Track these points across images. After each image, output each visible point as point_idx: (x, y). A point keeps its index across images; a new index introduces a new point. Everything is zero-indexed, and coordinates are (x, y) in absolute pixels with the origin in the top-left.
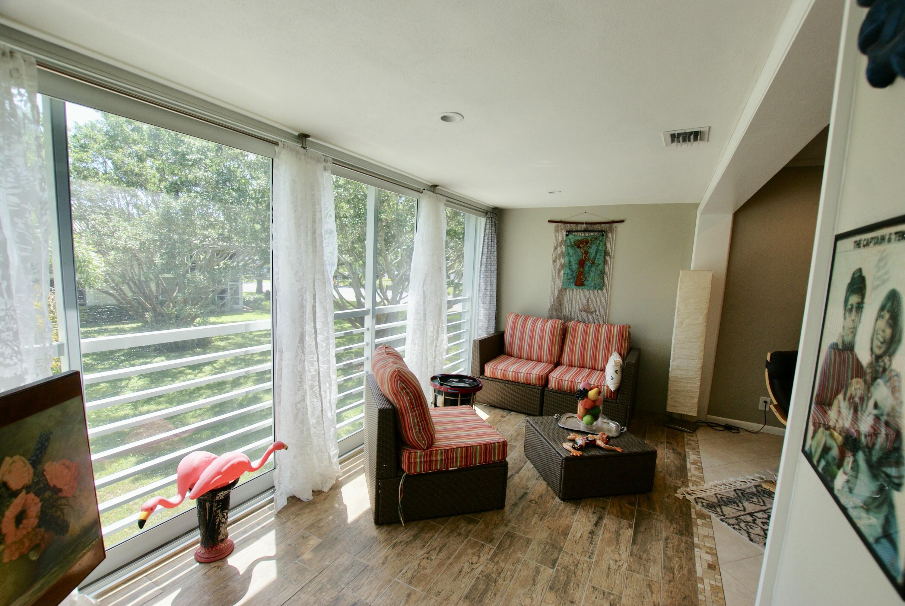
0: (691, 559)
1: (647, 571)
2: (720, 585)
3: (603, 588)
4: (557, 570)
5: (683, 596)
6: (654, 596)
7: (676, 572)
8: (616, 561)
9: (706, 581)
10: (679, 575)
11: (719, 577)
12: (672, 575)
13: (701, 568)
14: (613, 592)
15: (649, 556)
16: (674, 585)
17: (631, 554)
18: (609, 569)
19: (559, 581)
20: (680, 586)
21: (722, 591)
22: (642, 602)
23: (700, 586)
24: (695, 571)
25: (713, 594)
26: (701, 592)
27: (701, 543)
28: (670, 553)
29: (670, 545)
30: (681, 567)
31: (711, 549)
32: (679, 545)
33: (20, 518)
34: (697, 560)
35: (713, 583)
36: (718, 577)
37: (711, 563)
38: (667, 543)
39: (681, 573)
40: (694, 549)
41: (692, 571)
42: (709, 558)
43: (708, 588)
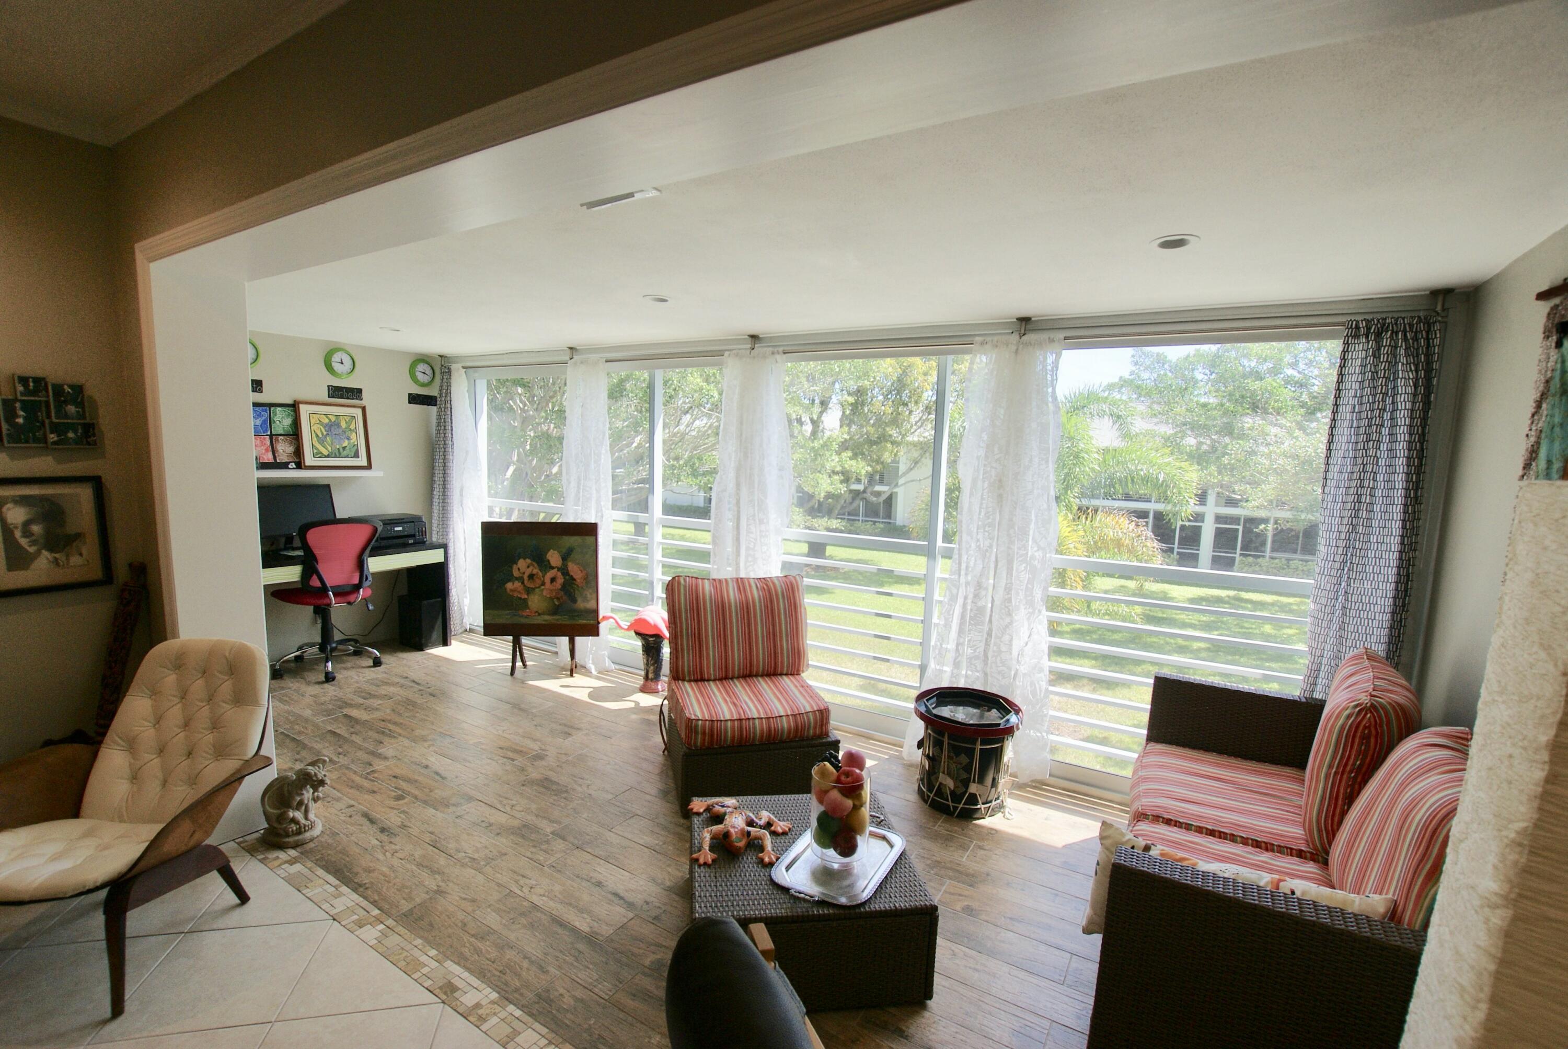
0: (481, 974)
1: (498, 911)
2: (415, 976)
3: (499, 861)
4: (548, 836)
5: (435, 926)
6: (458, 898)
7: (472, 939)
8: (531, 888)
9: (434, 964)
10: (466, 940)
11: (426, 985)
12: (473, 932)
13: (457, 973)
14: (487, 867)
15: (520, 926)
16: (456, 925)
17: (535, 907)
18: (523, 876)
19: (532, 833)
20: (450, 930)
21: (406, 970)
22: (458, 885)
23: (433, 952)
24: (458, 964)
25: (411, 957)
26: (425, 947)
27: (503, 1014)
28: (510, 954)
29: (525, 964)
30: (478, 952)
31: (483, 1019)
32: (519, 976)
33: (553, 580)
34: (476, 982)
35: (425, 970)
36: (428, 983)
37: (456, 994)
38: (531, 962)
39: (467, 945)
40: (498, 993)
41: (461, 960)
42: (469, 999)
43: (424, 958)
